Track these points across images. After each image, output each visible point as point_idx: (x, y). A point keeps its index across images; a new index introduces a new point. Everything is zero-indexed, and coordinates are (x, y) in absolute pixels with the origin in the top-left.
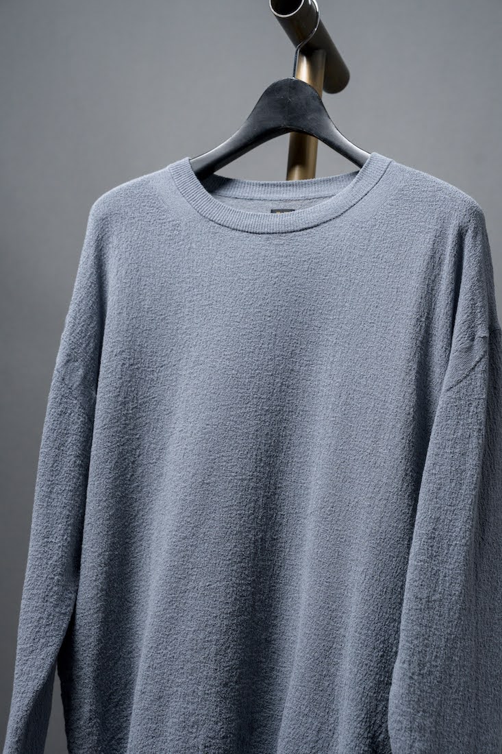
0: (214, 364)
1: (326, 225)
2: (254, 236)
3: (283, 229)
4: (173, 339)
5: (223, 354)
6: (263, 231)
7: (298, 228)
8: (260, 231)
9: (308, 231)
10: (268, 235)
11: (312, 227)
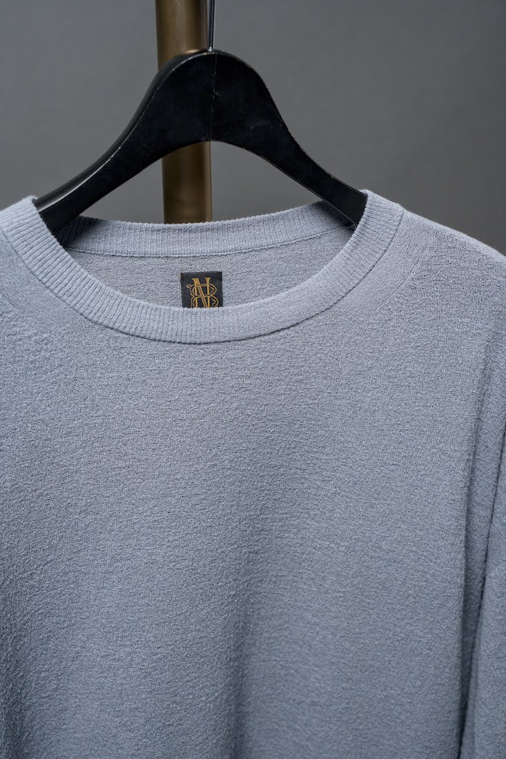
0: (153, 558)
1: (311, 321)
2: (191, 348)
3: (241, 334)
4: (62, 522)
5: (166, 540)
6: (207, 340)
7: (266, 331)
8: (203, 340)
9: (282, 333)
10: (216, 346)
11: (289, 328)
